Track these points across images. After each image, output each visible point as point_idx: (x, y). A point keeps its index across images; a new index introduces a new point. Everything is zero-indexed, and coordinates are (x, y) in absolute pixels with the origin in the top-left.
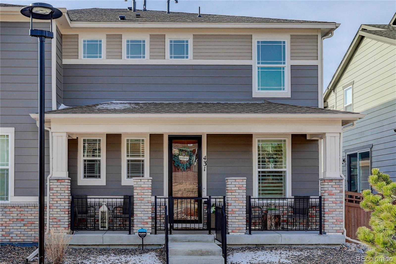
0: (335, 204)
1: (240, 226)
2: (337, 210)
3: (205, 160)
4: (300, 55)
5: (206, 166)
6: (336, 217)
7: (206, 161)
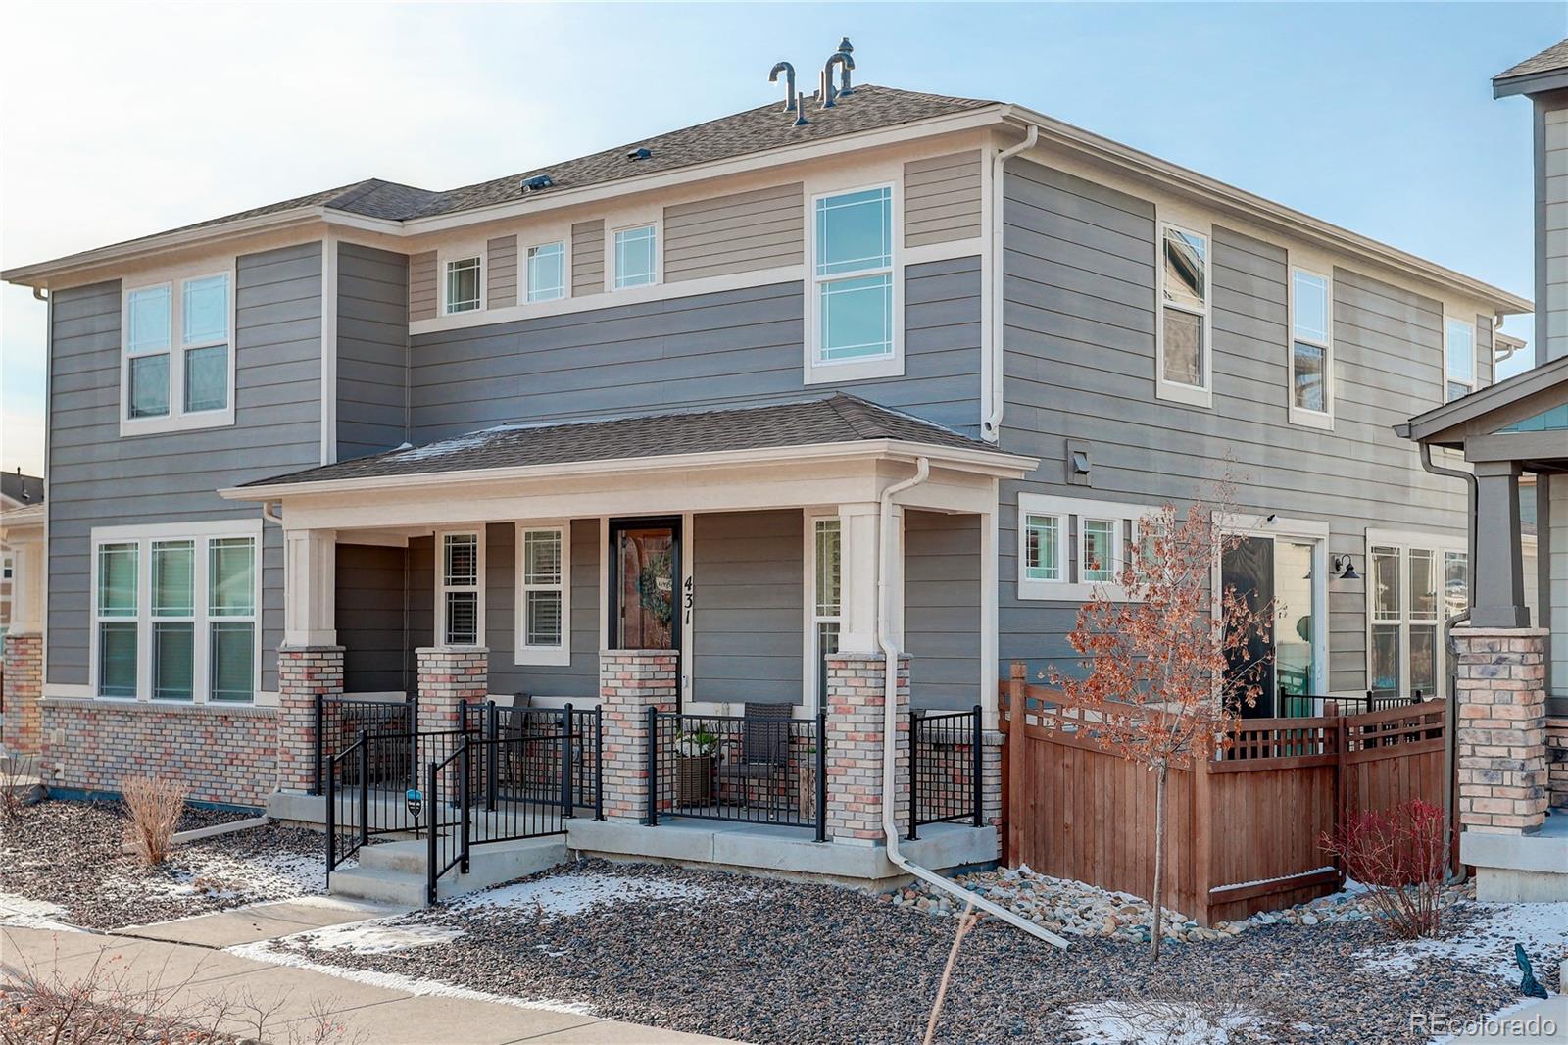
0: (853, 743)
1: (627, 797)
2: (859, 763)
3: (689, 589)
4: (936, 225)
5: (691, 609)
6: (854, 787)
7: (691, 592)
